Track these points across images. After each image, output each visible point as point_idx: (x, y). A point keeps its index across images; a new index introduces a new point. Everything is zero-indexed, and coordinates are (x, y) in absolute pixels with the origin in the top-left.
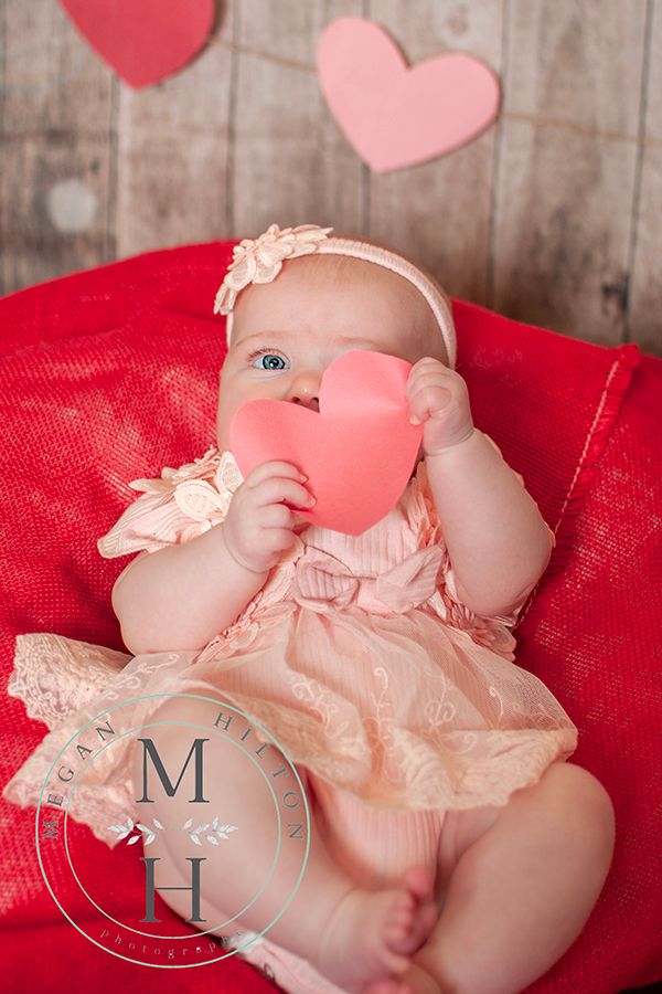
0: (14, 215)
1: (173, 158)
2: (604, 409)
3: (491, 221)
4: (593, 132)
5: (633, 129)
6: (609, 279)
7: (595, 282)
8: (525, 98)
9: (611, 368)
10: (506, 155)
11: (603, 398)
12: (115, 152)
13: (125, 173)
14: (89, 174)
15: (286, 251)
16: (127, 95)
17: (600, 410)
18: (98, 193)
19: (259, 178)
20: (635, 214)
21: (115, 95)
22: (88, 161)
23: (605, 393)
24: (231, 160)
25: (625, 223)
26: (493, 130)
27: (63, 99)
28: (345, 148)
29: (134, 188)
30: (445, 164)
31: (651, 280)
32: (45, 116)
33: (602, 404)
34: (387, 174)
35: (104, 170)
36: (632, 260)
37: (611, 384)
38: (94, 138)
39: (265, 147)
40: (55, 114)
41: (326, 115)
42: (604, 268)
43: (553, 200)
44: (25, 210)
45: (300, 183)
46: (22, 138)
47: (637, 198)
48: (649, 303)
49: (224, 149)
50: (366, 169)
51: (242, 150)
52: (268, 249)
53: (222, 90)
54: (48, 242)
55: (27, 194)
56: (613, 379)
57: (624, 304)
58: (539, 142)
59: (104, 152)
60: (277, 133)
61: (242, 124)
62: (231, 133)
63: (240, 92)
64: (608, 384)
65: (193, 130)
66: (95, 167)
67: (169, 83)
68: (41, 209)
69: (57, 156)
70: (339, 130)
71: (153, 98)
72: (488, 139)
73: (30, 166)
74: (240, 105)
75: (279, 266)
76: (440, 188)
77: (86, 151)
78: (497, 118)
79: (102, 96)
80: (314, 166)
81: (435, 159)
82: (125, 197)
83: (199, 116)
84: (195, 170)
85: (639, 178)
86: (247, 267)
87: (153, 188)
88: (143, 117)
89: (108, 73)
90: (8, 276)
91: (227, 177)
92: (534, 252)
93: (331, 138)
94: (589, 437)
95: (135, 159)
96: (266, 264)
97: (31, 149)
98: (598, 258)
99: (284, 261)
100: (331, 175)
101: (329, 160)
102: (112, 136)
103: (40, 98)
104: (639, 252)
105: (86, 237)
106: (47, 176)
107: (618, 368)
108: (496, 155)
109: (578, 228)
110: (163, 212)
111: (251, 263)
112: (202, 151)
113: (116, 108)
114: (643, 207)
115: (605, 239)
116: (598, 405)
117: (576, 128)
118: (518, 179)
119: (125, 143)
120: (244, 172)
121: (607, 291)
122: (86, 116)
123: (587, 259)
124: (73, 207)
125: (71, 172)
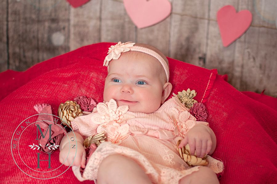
0: (42, 41)
1: (84, 26)
2: (209, 84)
3: (169, 41)
4: (196, 18)
5: (206, 17)
6: (200, 55)
7: (197, 56)
8: (178, 9)
9: (211, 74)
10: (173, 24)
11: (209, 81)
12: (69, 24)
13: (72, 30)
14: (62, 31)
15: (122, 50)
16: (73, 10)
17: (208, 84)
18: (65, 35)
19: (108, 30)
20: (207, 38)
21: (69, 10)
22: (62, 27)
23: (209, 80)
24: (100, 26)
25: (204, 41)
26: (169, 17)
27: (56, 11)
28: (131, 22)
29: (75, 34)
30: (157, 26)
31: (212, 56)
32: (51, 15)
33: (209, 83)
34: (142, 29)
35: (66, 29)
36: (207, 50)
37: (211, 78)
38: (64, 21)
39: (109, 22)
40: (53, 15)
41: (126, 14)
42: (199, 53)
43: (185, 35)
44: (45, 40)
45: (119, 32)
46: (44, 21)
47: (208, 34)
48: (211, 62)
49: (98, 23)
50: (136, 27)
51: (103, 23)
52: (117, 49)
53: (98, 7)
54: (52, 49)
55: (46, 36)
56: (211, 77)
57: (204, 62)
58: (182, 20)
59: (66, 24)
60: (113, 19)
61: (103, 17)
62: (100, 19)
63: (103, 8)
64: (210, 78)
65: (90, 18)
66: (64, 28)
67: (84, 6)
68: (49, 40)
69: (54, 26)
70: (129, 18)
71: (79, 10)
72: (168, 20)
73: (46, 28)
74: (103, 12)
75: (120, 54)
76: (156, 33)
77: (61, 24)
78: (171, 14)
79: (66, 10)
80: (122, 27)
81: (154, 25)
82: (72, 36)
83: (91, 15)
84: (91, 29)
85: (208, 29)
86: (112, 54)
87: (80, 34)
88: (77, 15)
89: (67, 4)
90: (41, 58)
91: (99, 30)
92: (181, 48)
93: (127, 20)
94: (205, 91)
95: (75, 26)
96: (117, 54)
97: (47, 24)
98: (198, 50)
99: (121, 53)
100: (127, 30)
101: (127, 26)
102: (69, 20)
103: (49, 11)
104: (209, 48)
105: (62, 47)
106: (51, 31)
107: (212, 74)
108: (170, 23)
109: (192, 42)
110: (82, 40)
111: (113, 53)
112: (92, 24)
113: (69, 13)
114: (209, 36)
115: (199, 45)
116: (208, 83)
117: (192, 17)
118: (176, 30)
119: (72, 22)
120: (104, 29)
121: (200, 58)
122: (61, 15)
123: (195, 50)
124: (58, 39)
125: (58, 30)
